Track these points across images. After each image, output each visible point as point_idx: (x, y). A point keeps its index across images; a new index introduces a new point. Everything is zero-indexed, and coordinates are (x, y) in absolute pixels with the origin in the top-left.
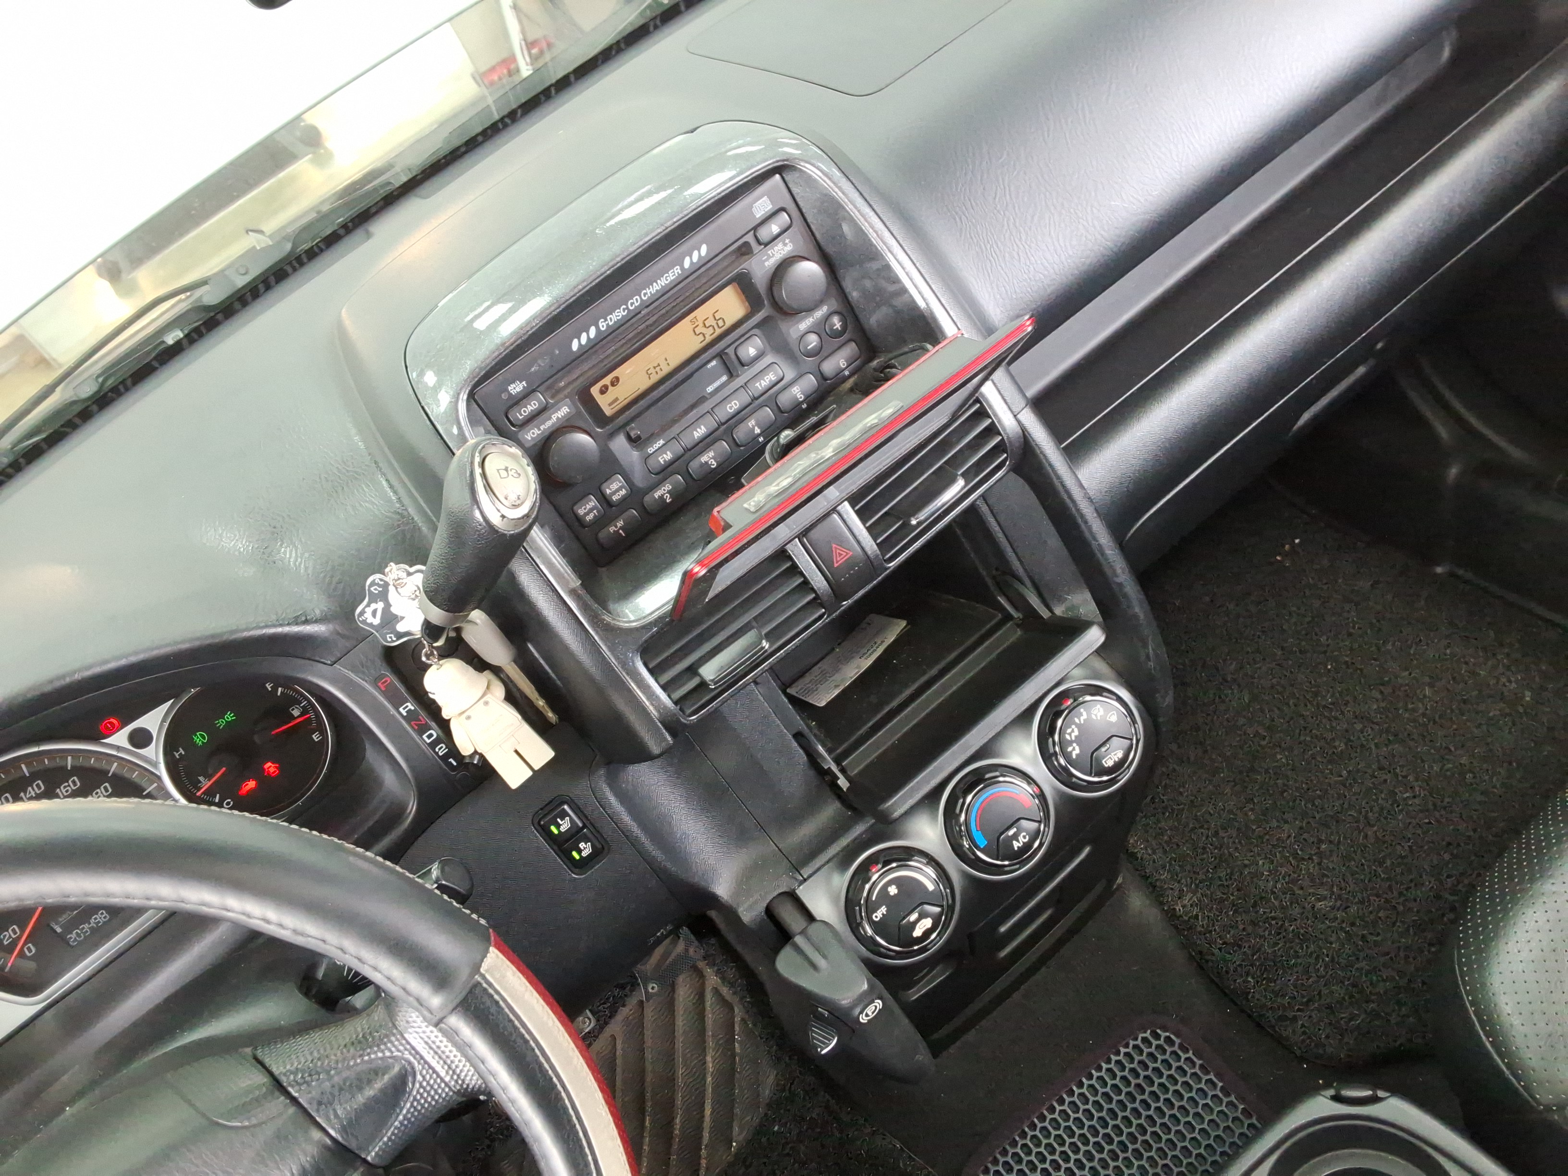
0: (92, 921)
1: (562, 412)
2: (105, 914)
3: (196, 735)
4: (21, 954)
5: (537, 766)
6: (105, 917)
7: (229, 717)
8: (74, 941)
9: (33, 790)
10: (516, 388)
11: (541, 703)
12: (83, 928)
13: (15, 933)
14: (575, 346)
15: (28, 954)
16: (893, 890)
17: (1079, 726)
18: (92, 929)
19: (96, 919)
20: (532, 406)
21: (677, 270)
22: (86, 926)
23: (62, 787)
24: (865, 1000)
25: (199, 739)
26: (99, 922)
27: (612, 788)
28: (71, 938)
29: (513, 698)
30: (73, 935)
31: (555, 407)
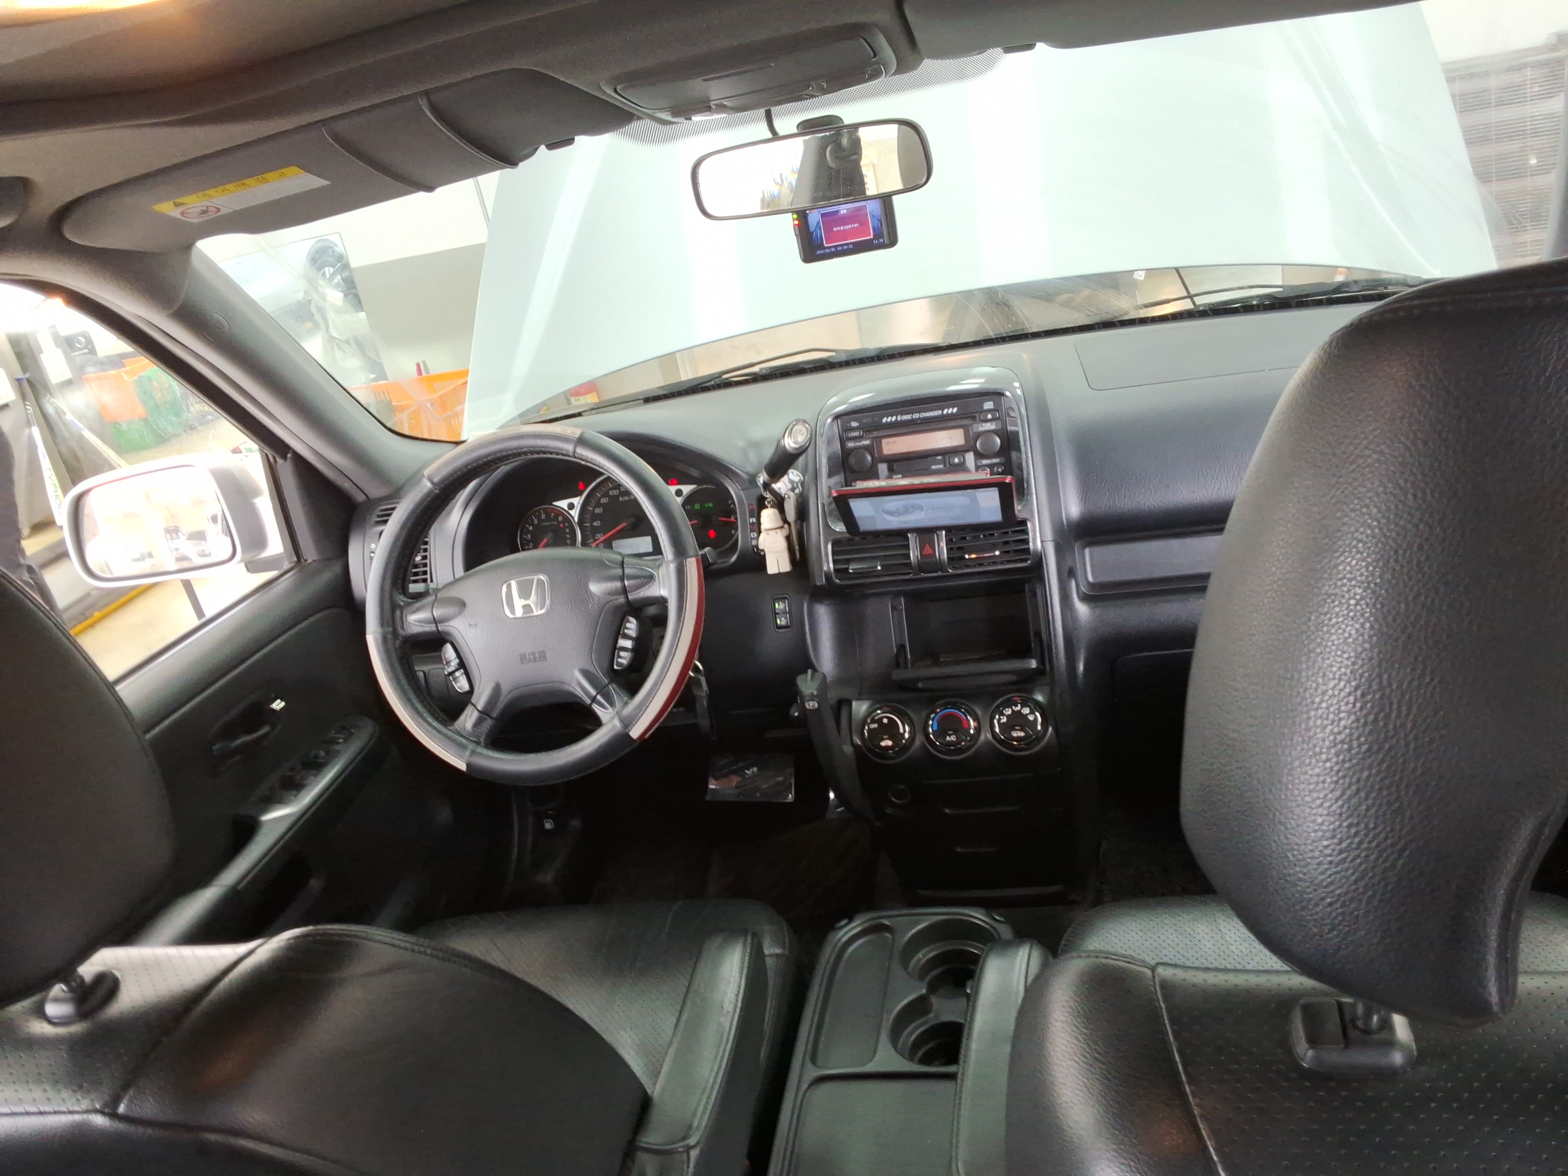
1: (867, 442)
5: (781, 571)
7: (711, 505)
10: (854, 424)
11: (797, 548)
14: (884, 420)
16: (885, 721)
17: (1013, 711)
20: (856, 434)
21: (940, 412)
24: (812, 698)
25: (697, 507)
27: (808, 606)
29: (788, 538)
31: (866, 439)
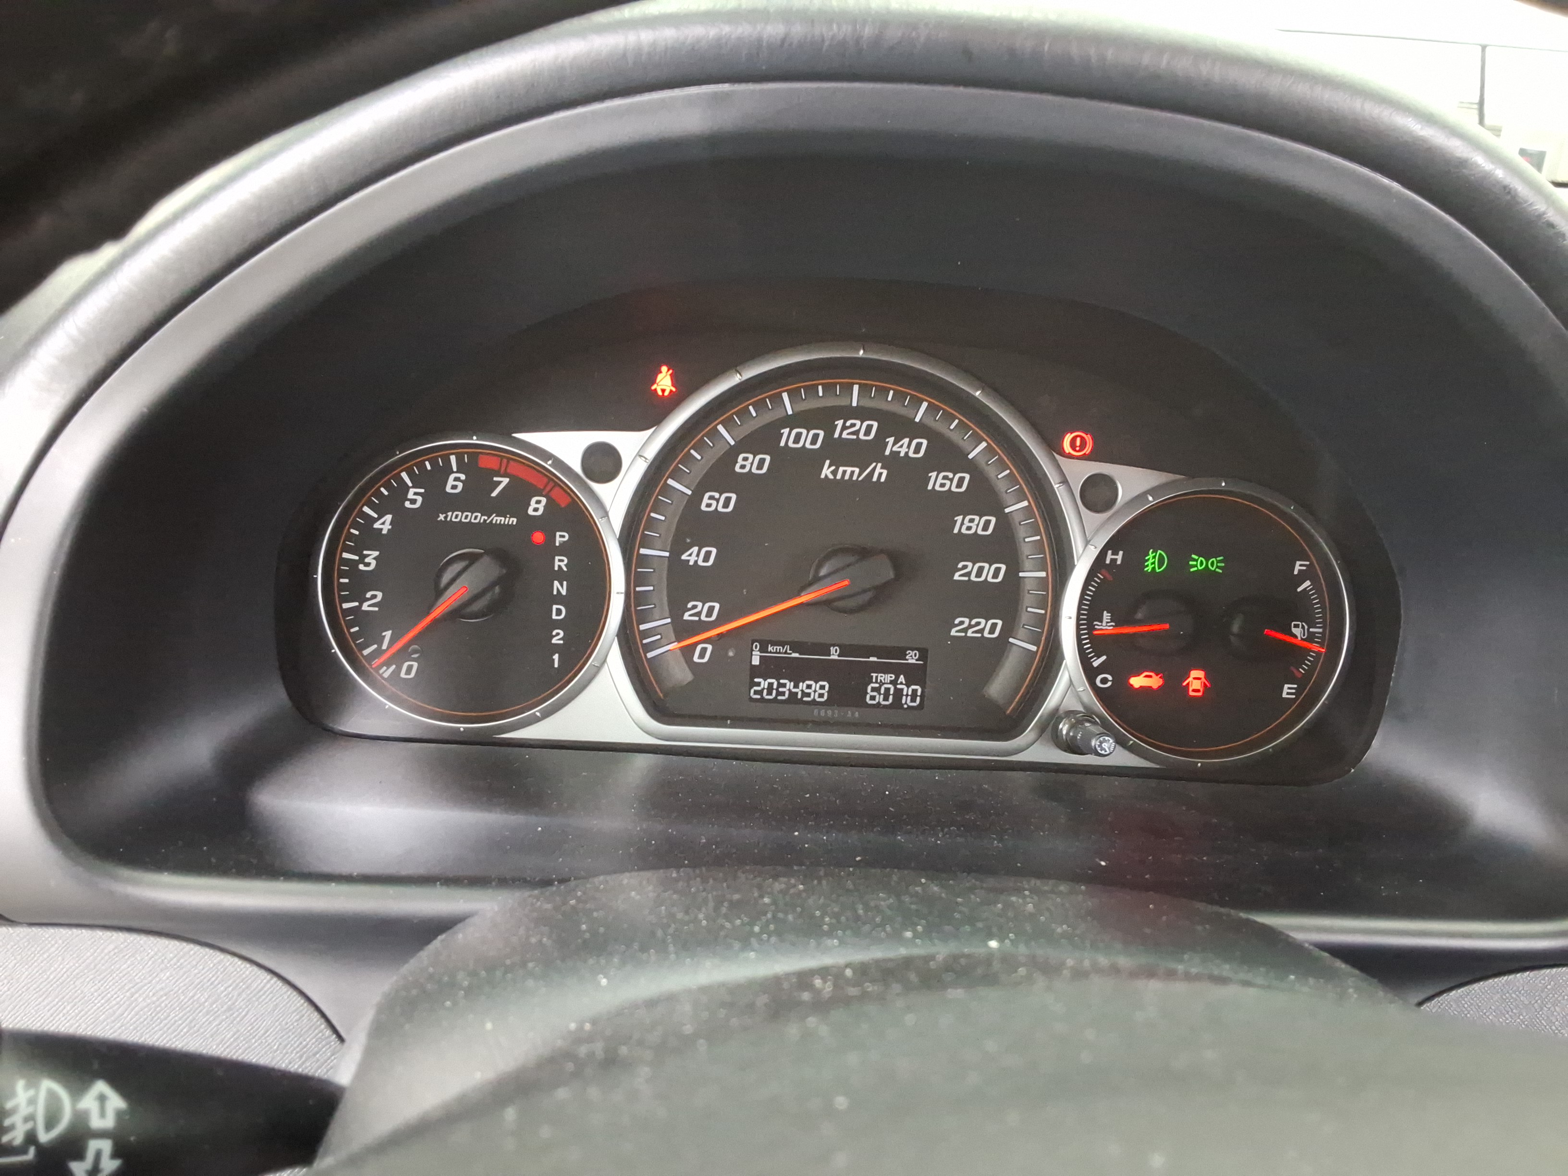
0: (802, 686)
2: (825, 692)
3: (1155, 551)
4: (687, 652)
6: (821, 696)
8: (756, 692)
9: (909, 446)
12: (784, 685)
13: (709, 614)
15: (696, 659)
18: (793, 695)
19: (809, 687)
22: (790, 685)
23: (942, 475)
25: (1153, 562)
26: (809, 695)
28: (759, 684)
30: (764, 684)
